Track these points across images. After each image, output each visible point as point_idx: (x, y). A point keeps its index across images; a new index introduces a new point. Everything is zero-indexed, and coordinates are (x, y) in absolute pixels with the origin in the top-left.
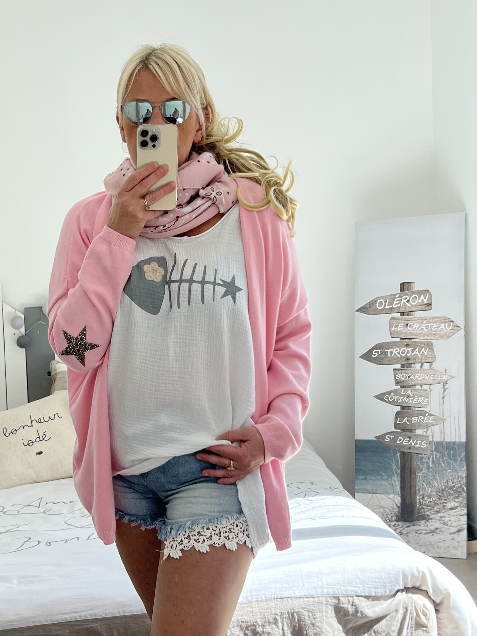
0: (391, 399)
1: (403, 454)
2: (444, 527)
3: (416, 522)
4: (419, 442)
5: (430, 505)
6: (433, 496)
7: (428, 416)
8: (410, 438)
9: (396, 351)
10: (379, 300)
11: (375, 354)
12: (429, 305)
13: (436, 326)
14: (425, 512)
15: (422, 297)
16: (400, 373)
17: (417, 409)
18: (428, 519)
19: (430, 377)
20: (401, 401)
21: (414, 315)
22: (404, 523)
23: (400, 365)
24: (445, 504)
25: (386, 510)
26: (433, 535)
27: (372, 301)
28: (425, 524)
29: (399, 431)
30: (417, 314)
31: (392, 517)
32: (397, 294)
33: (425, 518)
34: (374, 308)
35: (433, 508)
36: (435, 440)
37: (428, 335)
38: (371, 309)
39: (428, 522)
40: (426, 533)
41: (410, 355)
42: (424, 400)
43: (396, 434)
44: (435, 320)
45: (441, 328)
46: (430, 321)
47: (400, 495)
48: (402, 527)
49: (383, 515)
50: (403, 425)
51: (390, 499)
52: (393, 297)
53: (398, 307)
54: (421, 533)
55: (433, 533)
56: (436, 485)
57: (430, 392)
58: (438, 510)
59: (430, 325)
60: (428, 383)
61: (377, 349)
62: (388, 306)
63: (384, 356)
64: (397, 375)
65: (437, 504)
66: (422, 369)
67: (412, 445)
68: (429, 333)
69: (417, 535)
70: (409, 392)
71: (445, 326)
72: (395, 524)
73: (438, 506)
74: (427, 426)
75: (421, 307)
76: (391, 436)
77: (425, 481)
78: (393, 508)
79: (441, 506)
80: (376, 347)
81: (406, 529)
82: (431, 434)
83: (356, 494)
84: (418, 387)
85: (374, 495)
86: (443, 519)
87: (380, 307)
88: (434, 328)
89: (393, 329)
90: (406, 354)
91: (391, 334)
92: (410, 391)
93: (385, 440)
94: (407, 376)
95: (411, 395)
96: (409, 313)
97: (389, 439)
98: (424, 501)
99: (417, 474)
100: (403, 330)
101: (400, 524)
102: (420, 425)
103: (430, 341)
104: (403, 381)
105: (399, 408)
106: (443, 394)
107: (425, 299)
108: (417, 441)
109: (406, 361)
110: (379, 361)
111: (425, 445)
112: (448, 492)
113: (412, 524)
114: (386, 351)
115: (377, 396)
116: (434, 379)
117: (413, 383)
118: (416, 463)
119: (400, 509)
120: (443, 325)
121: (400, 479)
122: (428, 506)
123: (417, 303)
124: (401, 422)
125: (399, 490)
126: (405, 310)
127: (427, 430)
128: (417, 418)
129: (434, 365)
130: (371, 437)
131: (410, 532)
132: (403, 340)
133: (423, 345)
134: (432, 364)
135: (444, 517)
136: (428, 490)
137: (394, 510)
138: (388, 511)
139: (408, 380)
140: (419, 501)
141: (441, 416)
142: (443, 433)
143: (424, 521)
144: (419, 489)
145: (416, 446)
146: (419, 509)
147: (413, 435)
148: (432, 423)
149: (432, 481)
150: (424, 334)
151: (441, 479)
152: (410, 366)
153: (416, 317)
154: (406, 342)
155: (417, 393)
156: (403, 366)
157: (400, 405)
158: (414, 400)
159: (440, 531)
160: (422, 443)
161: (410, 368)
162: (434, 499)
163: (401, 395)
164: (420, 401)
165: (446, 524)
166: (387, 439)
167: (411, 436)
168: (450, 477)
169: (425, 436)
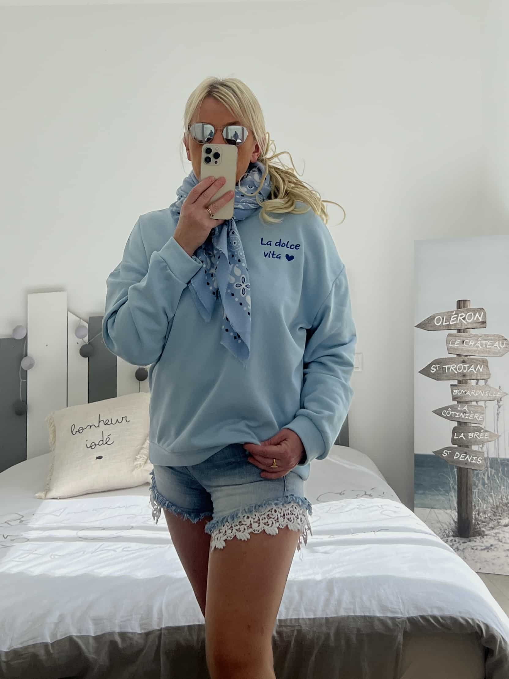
0: (448, 414)
1: (460, 470)
2: (498, 544)
3: (473, 538)
4: (474, 458)
5: (485, 521)
6: (488, 512)
7: (483, 432)
8: (466, 453)
9: (453, 367)
10: (437, 316)
11: (433, 370)
12: (484, 323)
13: (491, 344)
14: (480, 528)
15: (477, 315)
16: (457, 388)
17: (473, 425)
18: (483, 535)
19: (485, 394)
20: (458, 417)
21: (470, 332)
22: (460, 538)
23: (457, 381)
24: (499, 521)
25: (443, 525)
26: (488, 551)
27: (430, 317)
28: (480, 540)
29: (456, 446)
30: (472, 331)
31: (449, 532)
32: (453, 312)
33: (481, 534)
34: (432, 324)
35: (488, 524)
36: (490, 456)
37: (482, 352)
38: (429, 325)
39: (483, 538)
40: (482, 550)
41: (466, 372)
42: (479, 416)
43: (453, 449)
44: (490, 337)
45: (495, 345)
46: (484, 338)
47: (457, 510)
48: (459, 542)
49: (441, 530)
50: (459, 441)
51: (447, 513)
52: (449, 314)
53: (454, 324)
54: (477, 549)
55: (488, 550)
56: (491, 501)
57: (485, 408)
58: (493, 526)
59: (485, 343)
60: (482, 400)
61: (435, 365)
62: (446, 322)
63: (441, 372)
64: (454, 391)
65: (492, 520)
66: (477, 385)
67: (468, 460)
68: (484, 350)
69: (473, 551)
70: (466, 408)
71: (499, 344)
72: (452, 540)
73: (493, 522)
74: (483, 442)
75: (476, 324)
76: (449, 452)
77: (481, 497)
78: (450, 524)
79: (496, 522)
80: (434, 363)
81: (462, 544)
82: (486, 451)
83: (415, 508)
84: (474, 403)
85: (432, 510)
86: (498, 535)
87: (438, 323)
88: (489, 345)
89: (450, 345)
90: (463, 371)
91: (448, 350)
92: (466, 406)
93: (443, 455)
94: (464, 392)
95: (467, 411)
96: (465, 330)
97: (446, 454)
98: (480, 517)
99: (473, 490)
100: (460, 346)
101: (457, 539)
102: (475, 441)
103: (485, 358)
104: (460, 397)
105: (455, 424)
106: (498, 410)
107: (480, 317)
108: (473, 457)
109: (462, 377)
110: (437, 377)
111: (481, 462)
112: (503, 508)
113: (468, 540)
114: (444, 366)
115: (436, 411)
116: (489, 396)
117: (469, 399)
118: (473, 479)
119: (457, 524)
120: (497, 343)
121: (457, 495)
122: (483, 522)
123: (472, 321)
124: (457, 438)
125: (456, 505)
126: (461, 327)
127: (483, 446)
128: (473, 433)
129: (490, 382)
130: (429, 452)
131: (466, 548)
132: (460, 356)
133: (479, 362)
134: (487, 381)
135: (499, 533)
136: (483, 507)
137: (451, 525)
138: (445, 526)
139: (464, 396)
140: (475, 517)
141: (496, 433)
142: (497, 449)
143: (480, 537)
144: (475, 505)
145: (472, 462)
146: (475, 525)
147: (469, 451)
148: (487, 439)
149: (487, 498)
150: (479, 351)
151: (495, 495)
152: (466, 382)
153: (472, 334)
154: (462, 358)
155: (473, 409)
156: (460, 382)
157: (457, 420)
158: (471, 416)
159: (496, 548)
160: (477, 459)
161: (466, 384)
162: (489, 515)
163: (458, 411)
164: (476, 417)
165: (501, 540)
166: (445, 454)
167: (467, 451)
168: (504, 494)
169: (480, 452)
